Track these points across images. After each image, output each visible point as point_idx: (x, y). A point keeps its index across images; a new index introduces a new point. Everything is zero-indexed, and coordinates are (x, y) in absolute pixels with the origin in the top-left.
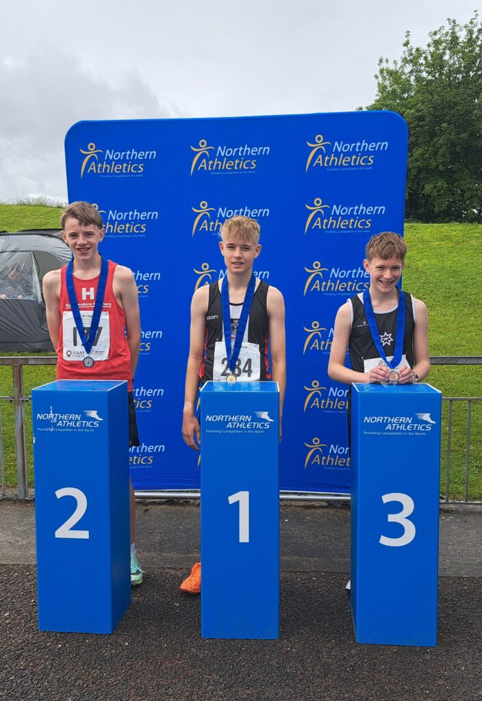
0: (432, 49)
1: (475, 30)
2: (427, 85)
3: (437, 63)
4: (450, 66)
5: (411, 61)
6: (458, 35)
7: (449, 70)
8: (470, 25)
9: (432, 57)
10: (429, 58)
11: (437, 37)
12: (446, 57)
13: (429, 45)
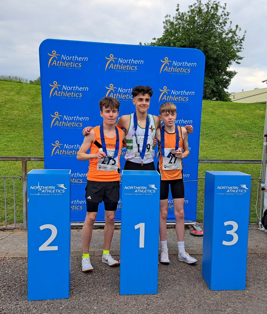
0: (190, 14)
1: (210, 7)
2: (187, 31)
3: (192, 21)
4: (198, 23)
5: (179, 19)
6: (202, 8)
7: (197, 25)
8: (207, 4)
9: (189, 18)
10: (188, 18)
11: (192, 8)
12: (196, 18)
13: (189, 12)
